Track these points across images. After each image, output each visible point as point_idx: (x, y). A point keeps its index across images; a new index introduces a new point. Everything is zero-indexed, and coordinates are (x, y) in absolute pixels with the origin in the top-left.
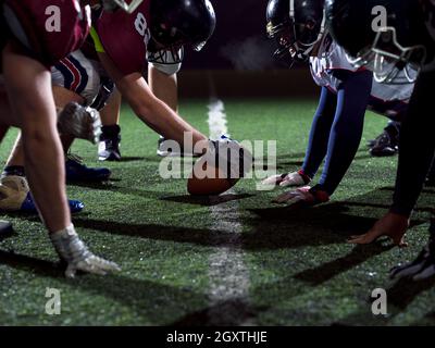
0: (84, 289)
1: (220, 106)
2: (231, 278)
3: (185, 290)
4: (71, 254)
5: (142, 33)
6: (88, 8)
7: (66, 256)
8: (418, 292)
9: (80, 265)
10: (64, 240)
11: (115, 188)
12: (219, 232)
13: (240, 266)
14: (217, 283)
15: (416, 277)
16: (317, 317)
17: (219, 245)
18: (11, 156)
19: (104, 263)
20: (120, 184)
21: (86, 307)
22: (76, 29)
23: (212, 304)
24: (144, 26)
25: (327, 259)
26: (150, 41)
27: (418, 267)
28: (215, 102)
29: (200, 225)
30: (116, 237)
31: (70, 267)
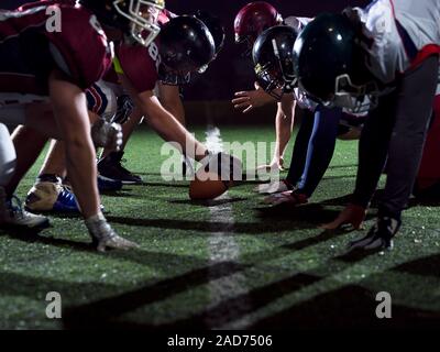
0: (114, 258)
1: (217, 132)
2: (226, 250)
3: (190, 257)
4: (101, 234)
5: (155, 59)
6: (112, 44)
7: (98, 236)
8: (365, 256)
9: (109, 243)
10: (96, 223)
11: (128, 196)
12: (216, 223)
13: (232, 244)
14: (215, 253)
15: (367, 247)
16: (287, 270)
17: (217, 231)
18: (44, 165)
19: (127, 242)
20: (132, 193)
21: (117, 268)
22: (105, 60)
23: (210, 265)
24: (156, 53)
25: (300, 239)
26: (161, 65)
27: (369, 240)
28: (212, 129)
29: (201, 219)
30: (133, 228)
31: (101, 244)
